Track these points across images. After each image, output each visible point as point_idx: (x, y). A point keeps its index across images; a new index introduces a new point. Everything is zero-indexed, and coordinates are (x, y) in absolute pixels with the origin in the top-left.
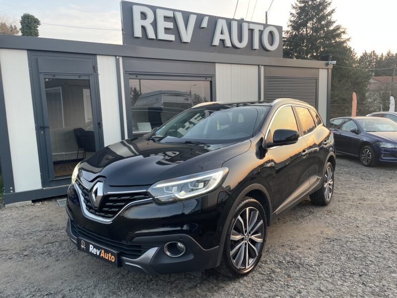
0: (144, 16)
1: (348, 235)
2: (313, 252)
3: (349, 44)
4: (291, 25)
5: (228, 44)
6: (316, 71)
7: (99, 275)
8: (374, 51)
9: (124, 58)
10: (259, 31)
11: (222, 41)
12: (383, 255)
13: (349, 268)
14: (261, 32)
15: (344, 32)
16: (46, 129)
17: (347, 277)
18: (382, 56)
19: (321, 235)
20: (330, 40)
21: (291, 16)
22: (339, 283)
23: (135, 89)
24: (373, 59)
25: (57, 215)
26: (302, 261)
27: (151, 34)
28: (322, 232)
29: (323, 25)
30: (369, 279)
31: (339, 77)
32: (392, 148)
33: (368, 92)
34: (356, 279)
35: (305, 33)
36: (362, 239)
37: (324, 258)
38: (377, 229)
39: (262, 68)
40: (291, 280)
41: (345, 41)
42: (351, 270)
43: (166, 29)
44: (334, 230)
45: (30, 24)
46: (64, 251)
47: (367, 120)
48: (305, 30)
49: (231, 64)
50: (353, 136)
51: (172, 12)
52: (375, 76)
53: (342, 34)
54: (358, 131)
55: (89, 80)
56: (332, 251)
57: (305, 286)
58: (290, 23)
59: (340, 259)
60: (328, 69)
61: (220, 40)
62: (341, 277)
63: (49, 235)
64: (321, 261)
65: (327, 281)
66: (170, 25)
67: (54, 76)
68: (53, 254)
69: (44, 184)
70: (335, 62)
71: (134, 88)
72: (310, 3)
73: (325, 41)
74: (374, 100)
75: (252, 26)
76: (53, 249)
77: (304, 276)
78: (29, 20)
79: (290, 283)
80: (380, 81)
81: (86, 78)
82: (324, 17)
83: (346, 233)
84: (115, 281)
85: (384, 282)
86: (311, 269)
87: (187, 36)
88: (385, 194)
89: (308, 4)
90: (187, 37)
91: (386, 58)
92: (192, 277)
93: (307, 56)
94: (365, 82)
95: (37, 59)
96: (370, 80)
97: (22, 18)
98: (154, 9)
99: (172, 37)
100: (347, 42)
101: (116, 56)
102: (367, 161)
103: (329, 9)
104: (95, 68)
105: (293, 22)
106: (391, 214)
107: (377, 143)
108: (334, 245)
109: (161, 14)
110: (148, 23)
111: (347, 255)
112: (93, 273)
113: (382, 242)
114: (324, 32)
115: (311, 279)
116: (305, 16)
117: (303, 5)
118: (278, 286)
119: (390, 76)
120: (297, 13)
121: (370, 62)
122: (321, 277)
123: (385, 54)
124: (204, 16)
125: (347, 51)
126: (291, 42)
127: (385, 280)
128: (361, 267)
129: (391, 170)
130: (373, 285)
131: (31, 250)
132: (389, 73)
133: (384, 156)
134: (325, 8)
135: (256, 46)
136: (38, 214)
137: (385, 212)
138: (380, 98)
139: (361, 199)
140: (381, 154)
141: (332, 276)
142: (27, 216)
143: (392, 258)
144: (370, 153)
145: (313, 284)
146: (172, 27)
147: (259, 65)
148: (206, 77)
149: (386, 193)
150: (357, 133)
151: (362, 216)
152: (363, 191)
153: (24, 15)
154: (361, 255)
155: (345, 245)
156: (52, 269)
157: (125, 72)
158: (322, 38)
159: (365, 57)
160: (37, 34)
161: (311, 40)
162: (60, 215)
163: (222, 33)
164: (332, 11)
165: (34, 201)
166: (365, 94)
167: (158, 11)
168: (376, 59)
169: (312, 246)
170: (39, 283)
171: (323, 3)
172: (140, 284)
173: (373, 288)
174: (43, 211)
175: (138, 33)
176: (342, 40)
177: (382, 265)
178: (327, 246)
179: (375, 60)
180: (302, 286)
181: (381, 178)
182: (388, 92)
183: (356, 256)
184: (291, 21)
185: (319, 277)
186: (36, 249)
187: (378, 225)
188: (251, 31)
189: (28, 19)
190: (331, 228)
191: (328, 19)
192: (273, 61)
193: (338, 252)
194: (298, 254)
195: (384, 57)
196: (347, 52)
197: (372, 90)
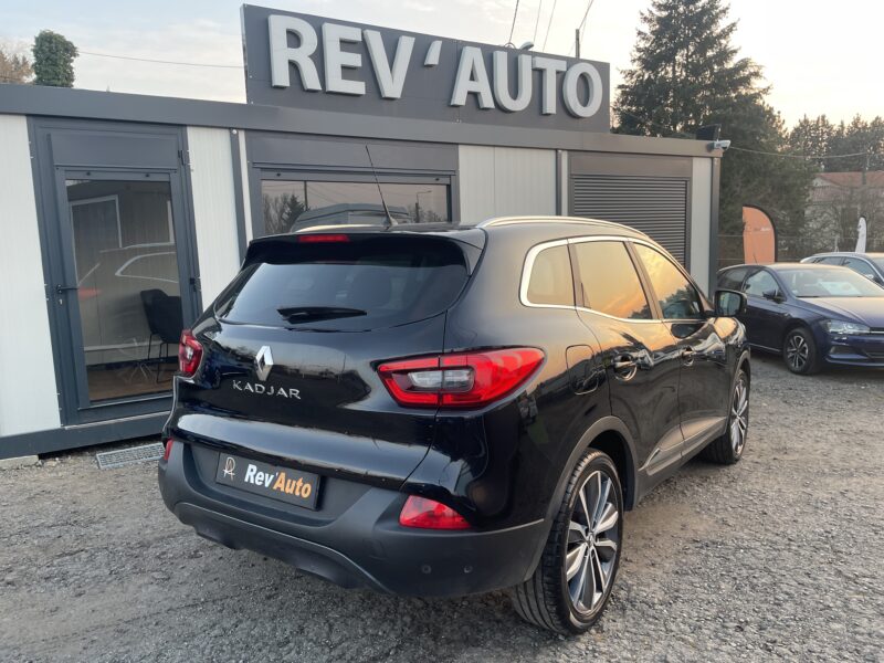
0: (294, 39)
1: (741, 534)
2: (660, 573)
3: (767, 101)
4: (640, 58)
5: (487, 102)
6: (685, 161)
7: (171, 628)
8: (823, 117)
9: (251, 134)
10: (558, 72)
11: (474, 96)
12: (815, 579)
13: (737, 609)
14: (561, 76)
15: (756, 74)
16: (70, 294)
17: (731, 631)
18: (842, 126)
19: (682, 534)
20: (724, 90)
21: (639, 38)
22: (710, 645)
23: (294, 199)
24: (823, 133)
25: (92, 488)
26: (633, 594)
27: (311, 81)
28: (684, 527)
29: (711, 58)
30: (779, 635)
31: (744, 175)
32: (854, 334)
33: (811, 208)
34: (750, 635)
35: (670, 75)
36: (772, 542)
37: (683, 586)
38: (808, 519)
39: (564, 157)
40: (604, 640)
41: (759, 94)
42: (741, 614)
43: (344, 68)
44: (711, 522)
45: (54, 54)
46: (97, 572)
47: (799, 271)
48: (670, 69)
49: (494, 146)
50: (769, 306)
51: (359, 31)
52: (826, 171)
53: (753, 80)
54: (779, 295)
55: (169, 182)
56: (703, 569)
57: (633, 652)
58: (638, 55)
59: (719, 588)
60: (712, 158)
61: (469, 93)
62: (716, 631)
63: (67, 536)
64: (676, 594)
65: (683, 640)
66: (355, 60)
67: (88, 174)
68: (71, 580)
69: (65, 418)
70: (727, 143)
71: (290, 197)
72: (681, 9)
73: (714, 95)
74: (824, 226)
75: (540, 63)
76: (71, 568)
77: (633, 630)
78: (53, 45)
79: (599, 646)
80: (835, 183)
81: (164, 178)
82: (711, 42)
83: (738, 527)
84: (205, 643)
85: (813, 644)
86: (651, 612)
87: (393, 84)
88: (832, 438)
89: (676, 11)
90: (393, 86)
91: (850, 132)
92: (380, 633)
93: (675, 128)
94: (803, 184)
95: (49, 135)
96: (815, 182)
97: (37, 39)
98: (317, 23)
99: (358, 87)
100: (764, 96)
101: (230, 129)
102: (800, 363)
103: (723, 24)
104: (182, 156)
105: (645, 50)
106: (843, 485)
107: (822, 323)
108: (707, 556)
109: (333, 35)
110: (303, 56)
111: (735, 579)
112: (157, 624)
113: (816, 549)
114: (712, 73)
115: (648, 635)
116: (671, 39)
117: (665, 14)
118: (572, 653)
119: (859, 171)
120: (653, 32)
121: (816, 140)
122: (672, 631)
123: (848, 123)
124: (431, 39)
125: (764, 116)
126: (640, 97)
127: (816, 638)
128: (764, 606)
129: (851, 383)
130: (785, 650)
131: (22, 571)
132: (856, 165)
133: (835, 352)
134: (713, 20)
135: (551, 106)
136: (48, 487)
137: (829, 480)
138: (837, 219)
139: (778, 450)
140: (830, 346)
141: (696, 629)
142: (22, 491)
143: (835, 586)
144: (805, 345)
145: (650, 648)
146: (359, 64)
147: (556, 150)
148: (437, 176)
149: (835, 436)
150: (778, 301)
151: (776, 487)
152: (785, 430)
153: (41, 35)
154: (767, 580)
155: (732, 557)
156: (65, 615)
157: (253, 165)
158: (707, 87)
159: (804, 128)
160: (70, 78)
161: (685, 92)
162: (99, 488)
163: (472, 78)
164: (731, 28)
165: (43, 457)
166: (804, 213)
167: (327, 27)
168: (829, 134)
169: (658, 560)
170: (32, 647)
171: (709, 10)
172: (260, 650)
173: (786, 657)
174: (61, 478)
175: (281, 77)
176: (752, 92)
177: (812, 604)
178: (694, 559)
179: (826, 136)
180: (625, 654)
181: (827, 402)
182: (853, 206)
183: (755, 581)
184: (639, 50)
185: (668, 631)
186: (35, 569)
187: (809, 509)
188: (539, 74)
189: (50, 42)
190: (705, 516)
191: (721, 44)
192: (589, 141)
193: (715, 572)
194: (624, 576)
195: (846, 131)
196: (764, 118)
197: (819, 203)
